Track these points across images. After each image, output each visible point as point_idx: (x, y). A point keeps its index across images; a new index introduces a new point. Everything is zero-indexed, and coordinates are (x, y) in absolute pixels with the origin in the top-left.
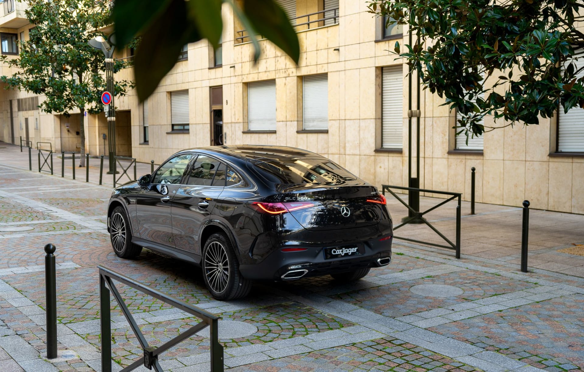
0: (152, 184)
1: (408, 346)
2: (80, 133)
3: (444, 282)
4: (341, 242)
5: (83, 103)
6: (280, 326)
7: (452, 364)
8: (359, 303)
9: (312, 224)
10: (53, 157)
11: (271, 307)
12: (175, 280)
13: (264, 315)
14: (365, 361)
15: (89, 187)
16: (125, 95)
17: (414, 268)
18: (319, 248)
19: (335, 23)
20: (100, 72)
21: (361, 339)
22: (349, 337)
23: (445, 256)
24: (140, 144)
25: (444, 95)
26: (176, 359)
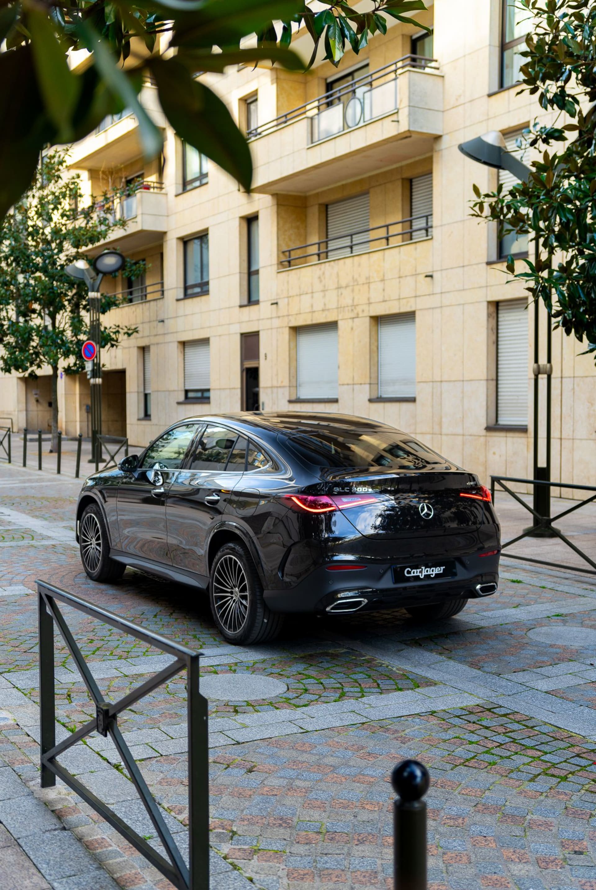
0: (139, 470)
1: (518, 717)
2: (52, 404)
3: (582, 623)
4: (422, 557)
5: (55, 358)
6: (322, 683)
7: (583, 745)
8: (447, 652)
9: (376, 528)
10: (12, 439)
11: (311, 656)
12: (171, 614)
13: (300, 667)
14: (448, 737)
15: (60, 480)
16: (117, 346)
17: (536, 602)
18: (386, 566)
19: (427, 236)
20: (83, 313)
21: (445, 705)
22: (427, 701)
23: (585, 586)
24: (139, 420)
25: (585, 337)
26: (159, 728)
